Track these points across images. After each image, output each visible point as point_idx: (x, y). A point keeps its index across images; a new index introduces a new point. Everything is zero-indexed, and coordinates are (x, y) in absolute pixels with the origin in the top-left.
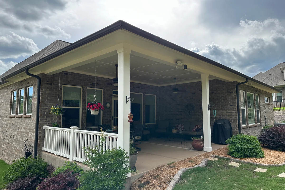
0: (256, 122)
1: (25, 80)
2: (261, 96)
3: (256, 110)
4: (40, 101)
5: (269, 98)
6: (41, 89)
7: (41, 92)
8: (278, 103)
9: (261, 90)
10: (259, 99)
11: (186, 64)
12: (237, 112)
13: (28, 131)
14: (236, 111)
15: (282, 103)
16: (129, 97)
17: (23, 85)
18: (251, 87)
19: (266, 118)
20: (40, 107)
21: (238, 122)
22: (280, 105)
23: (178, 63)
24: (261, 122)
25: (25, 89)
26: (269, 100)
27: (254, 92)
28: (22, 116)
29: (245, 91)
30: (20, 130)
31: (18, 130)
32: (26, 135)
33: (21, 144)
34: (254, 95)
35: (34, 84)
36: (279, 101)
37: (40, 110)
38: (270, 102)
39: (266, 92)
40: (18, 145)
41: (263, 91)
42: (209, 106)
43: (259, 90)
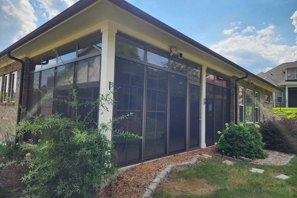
0: (254, 121)
1: (10, 65)
2: (261, 94)
3: (255, 108)
4: (23, 88)
5: (269, 96)
6: (24, 74)
7: (24, 77)
8: (278, 103)
9: (261, 88)
10: (259, 97)
11: (181, 52)
12: (234, 109)
13: (11, 119)
14: (234, 107)
15: (282, 104)
16: (112, 83)
17: (8, 70)
18: (251, 83)
19: (265, 117)
20: (23, 94)
21: (234, 119)
22: (280, 105)
23: (173, 50)
24: (259, 120)
25: (10, 75)
26: (269, 99)
27: (254, 90)
28: (6, 103)
29: (244, 87)
30: (3, 118)
31: (2, 118)
32: (9, 124)
33: (4, 133)
34: (254, 93)
35: (18, 70)
36: (279, 101)
37: (22, 97)
38: (270, 101)
39: (266, 91)
40: (2, 134)
41: (263, 89)
42: (205, 100)
43: (259, 88)
